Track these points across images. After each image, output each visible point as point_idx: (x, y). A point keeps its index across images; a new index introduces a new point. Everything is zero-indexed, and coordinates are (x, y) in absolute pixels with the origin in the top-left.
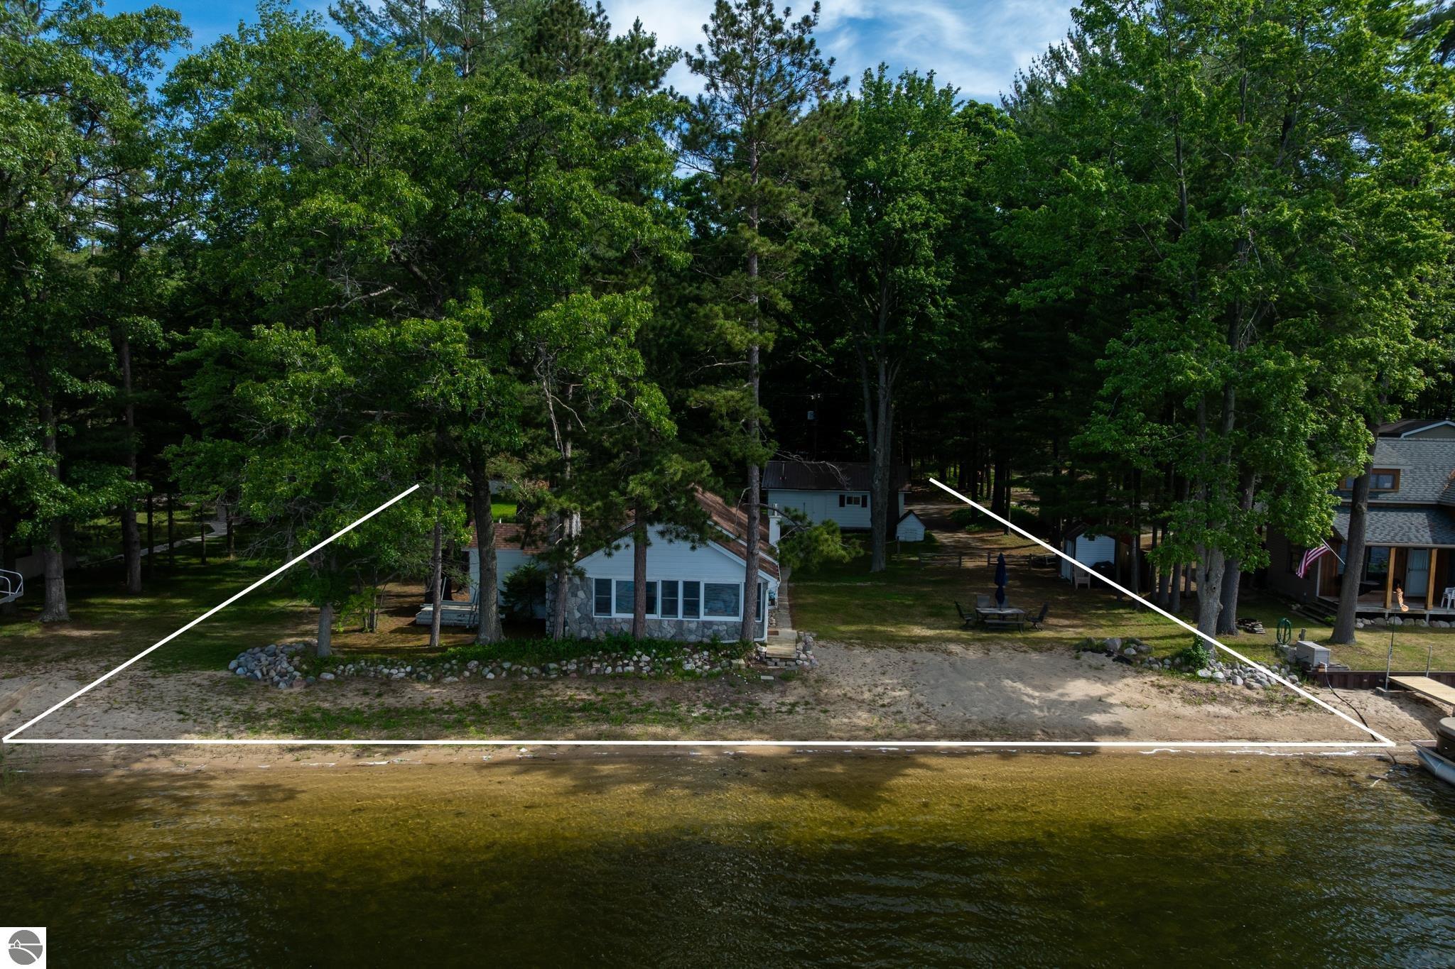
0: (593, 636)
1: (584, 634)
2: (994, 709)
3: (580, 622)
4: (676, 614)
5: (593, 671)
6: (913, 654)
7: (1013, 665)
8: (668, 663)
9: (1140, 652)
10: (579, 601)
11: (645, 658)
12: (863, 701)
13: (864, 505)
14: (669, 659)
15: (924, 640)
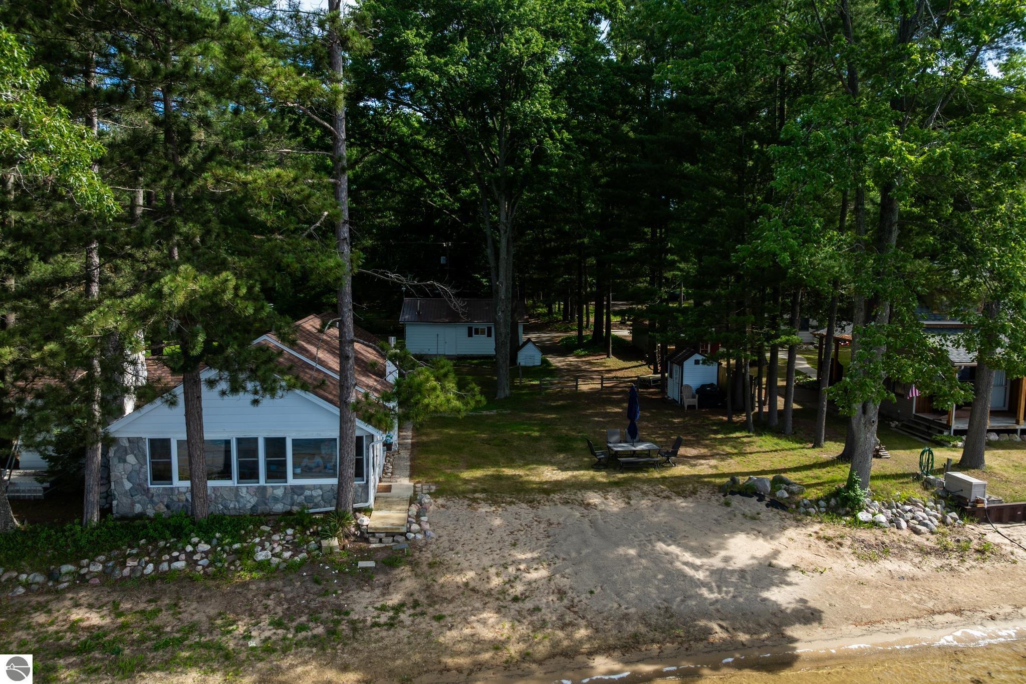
0: (150, 512)
1: (138, 508)
3: (131, 493)
4: (256, 478)
5: (126, 572)
6: (548, 511)
7: (660, 517)
8: (236, 551)
9: (791, 493)
10: (129, 468)
11: (204, 547)
12: (489, 593)
13: (489, 335)
14: (237, 546)
15: (557, 486)
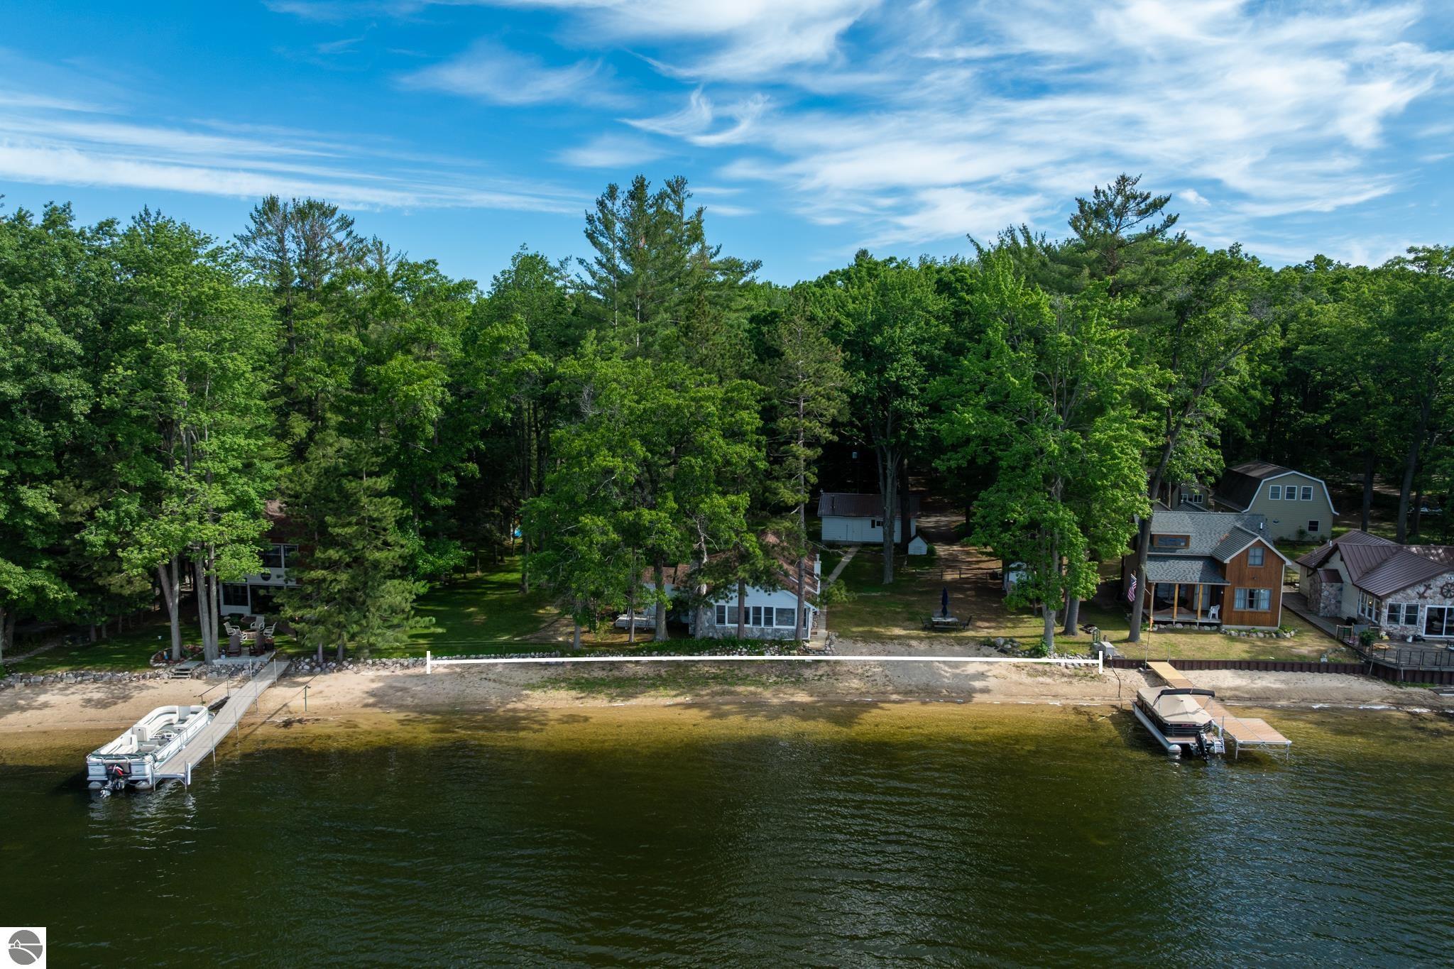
0: (716, 637)
1: (711, 635)
2: (924, 678)
3: (708, 628)
4: (760, 624)
6: (890, 646)
9: (1012, 645)
10: (708, 617)
14: (757, 650)
15: (898, 637)
